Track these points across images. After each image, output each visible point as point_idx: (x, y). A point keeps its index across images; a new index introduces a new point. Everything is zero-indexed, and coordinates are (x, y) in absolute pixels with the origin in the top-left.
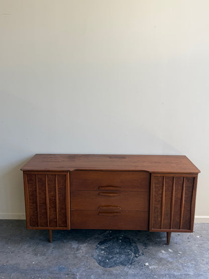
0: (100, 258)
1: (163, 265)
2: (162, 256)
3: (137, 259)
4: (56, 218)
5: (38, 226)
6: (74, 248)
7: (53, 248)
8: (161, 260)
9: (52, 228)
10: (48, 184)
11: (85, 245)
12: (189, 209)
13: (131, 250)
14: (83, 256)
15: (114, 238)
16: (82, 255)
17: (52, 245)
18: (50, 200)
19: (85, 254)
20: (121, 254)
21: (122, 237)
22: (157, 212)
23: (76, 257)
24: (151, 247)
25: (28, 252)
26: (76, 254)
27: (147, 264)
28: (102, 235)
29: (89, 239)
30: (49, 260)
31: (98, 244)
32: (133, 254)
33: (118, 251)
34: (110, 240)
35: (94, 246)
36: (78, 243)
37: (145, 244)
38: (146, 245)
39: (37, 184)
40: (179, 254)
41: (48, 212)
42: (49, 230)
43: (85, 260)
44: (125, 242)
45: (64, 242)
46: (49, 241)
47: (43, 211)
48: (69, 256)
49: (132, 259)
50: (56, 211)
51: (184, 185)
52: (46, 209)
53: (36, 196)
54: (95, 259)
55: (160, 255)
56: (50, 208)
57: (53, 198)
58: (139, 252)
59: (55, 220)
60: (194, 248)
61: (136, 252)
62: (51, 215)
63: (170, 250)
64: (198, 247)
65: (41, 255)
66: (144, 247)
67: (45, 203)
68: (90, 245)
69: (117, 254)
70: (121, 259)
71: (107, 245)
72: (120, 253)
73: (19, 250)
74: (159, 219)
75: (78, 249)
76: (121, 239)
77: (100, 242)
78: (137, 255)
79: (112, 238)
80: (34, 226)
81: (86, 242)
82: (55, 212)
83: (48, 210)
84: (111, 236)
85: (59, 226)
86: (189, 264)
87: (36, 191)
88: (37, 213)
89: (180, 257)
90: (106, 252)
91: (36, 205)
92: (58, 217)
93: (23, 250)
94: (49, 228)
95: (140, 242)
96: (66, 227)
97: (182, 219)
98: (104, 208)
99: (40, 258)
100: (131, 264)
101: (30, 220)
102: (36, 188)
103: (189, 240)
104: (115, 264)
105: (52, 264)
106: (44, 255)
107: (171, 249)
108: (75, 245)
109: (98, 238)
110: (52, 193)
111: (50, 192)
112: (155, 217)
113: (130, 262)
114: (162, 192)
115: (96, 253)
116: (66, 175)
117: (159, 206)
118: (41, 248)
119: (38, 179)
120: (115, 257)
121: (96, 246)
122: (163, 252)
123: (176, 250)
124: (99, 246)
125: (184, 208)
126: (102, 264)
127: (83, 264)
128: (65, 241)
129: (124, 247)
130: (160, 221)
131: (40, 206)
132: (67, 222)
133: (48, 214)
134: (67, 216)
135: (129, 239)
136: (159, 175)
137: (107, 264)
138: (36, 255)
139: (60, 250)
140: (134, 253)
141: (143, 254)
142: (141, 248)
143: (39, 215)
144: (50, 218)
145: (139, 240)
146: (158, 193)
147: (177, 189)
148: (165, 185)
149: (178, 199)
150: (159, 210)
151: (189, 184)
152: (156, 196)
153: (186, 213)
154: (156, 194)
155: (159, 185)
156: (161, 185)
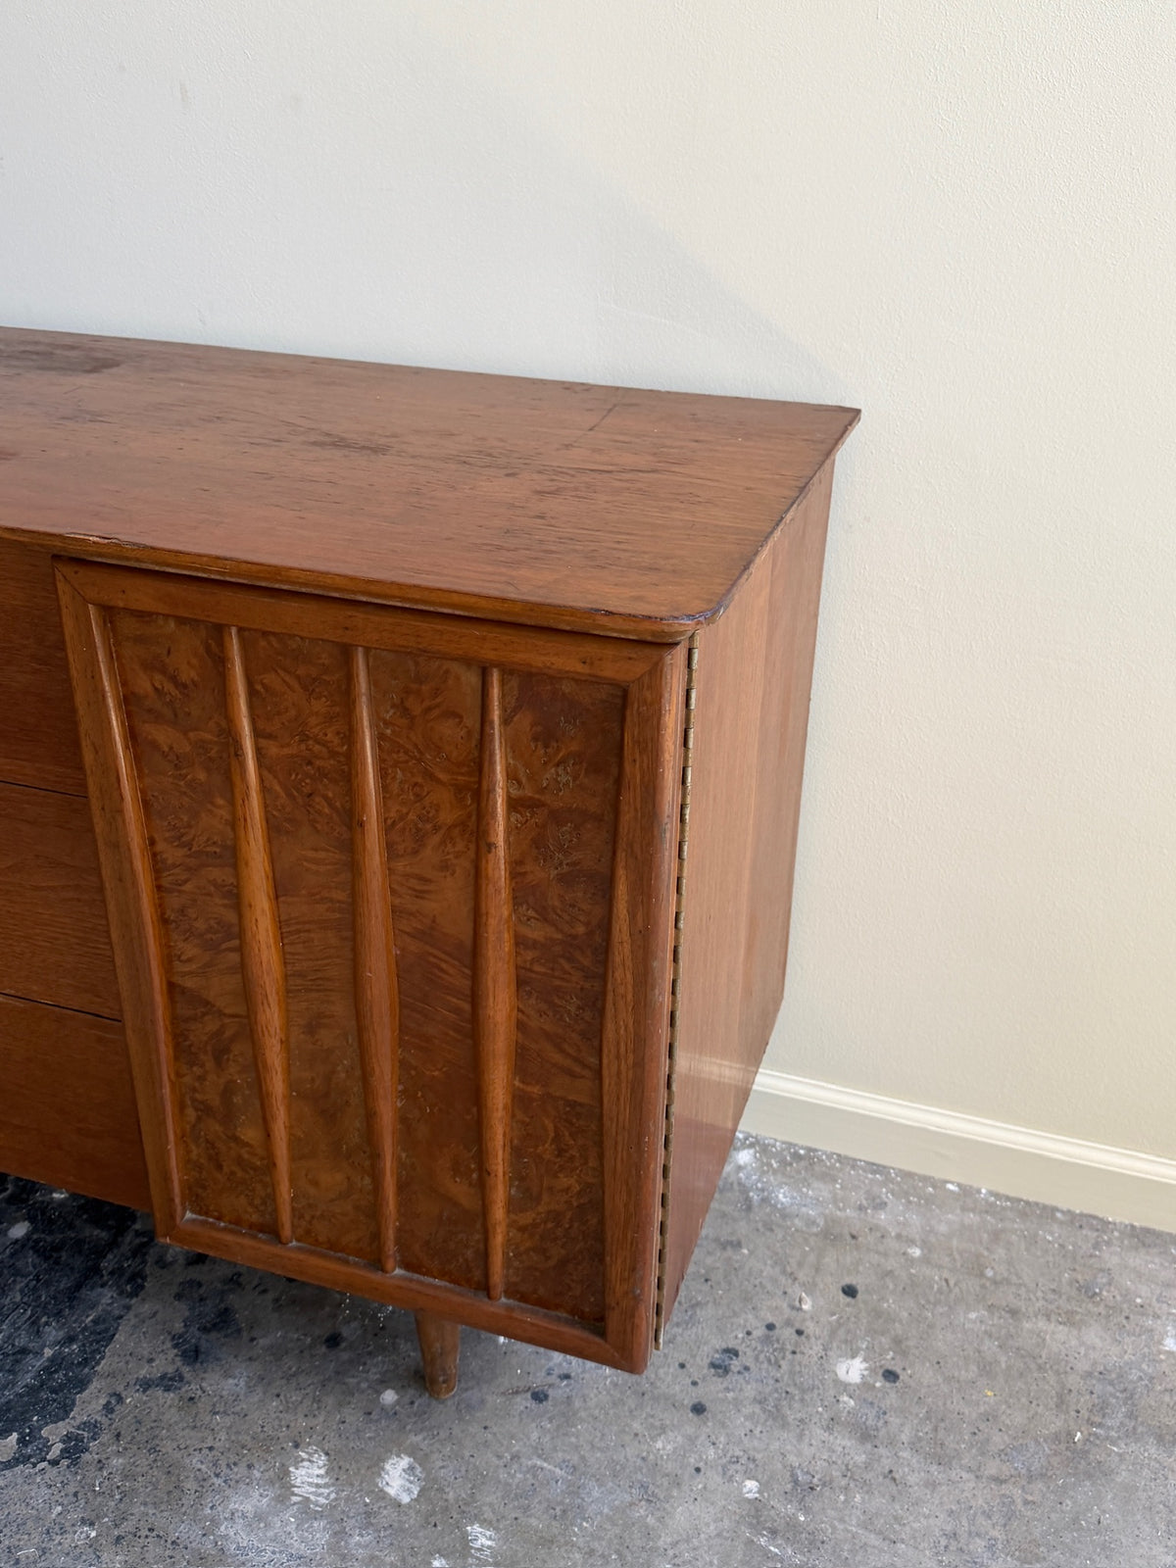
12: (584, 1095)
22: (220, 1055)
117: (223, 991)
146: (193, 831)
147: (412, 816)
148: (263, 742)
149: (435, 952)
150: (228, 1033)
151: (563, 779)
152: (175, 866)
153: (552, 1134)
154: (165, 840)
155: (185, 733)
156: (208, 736)
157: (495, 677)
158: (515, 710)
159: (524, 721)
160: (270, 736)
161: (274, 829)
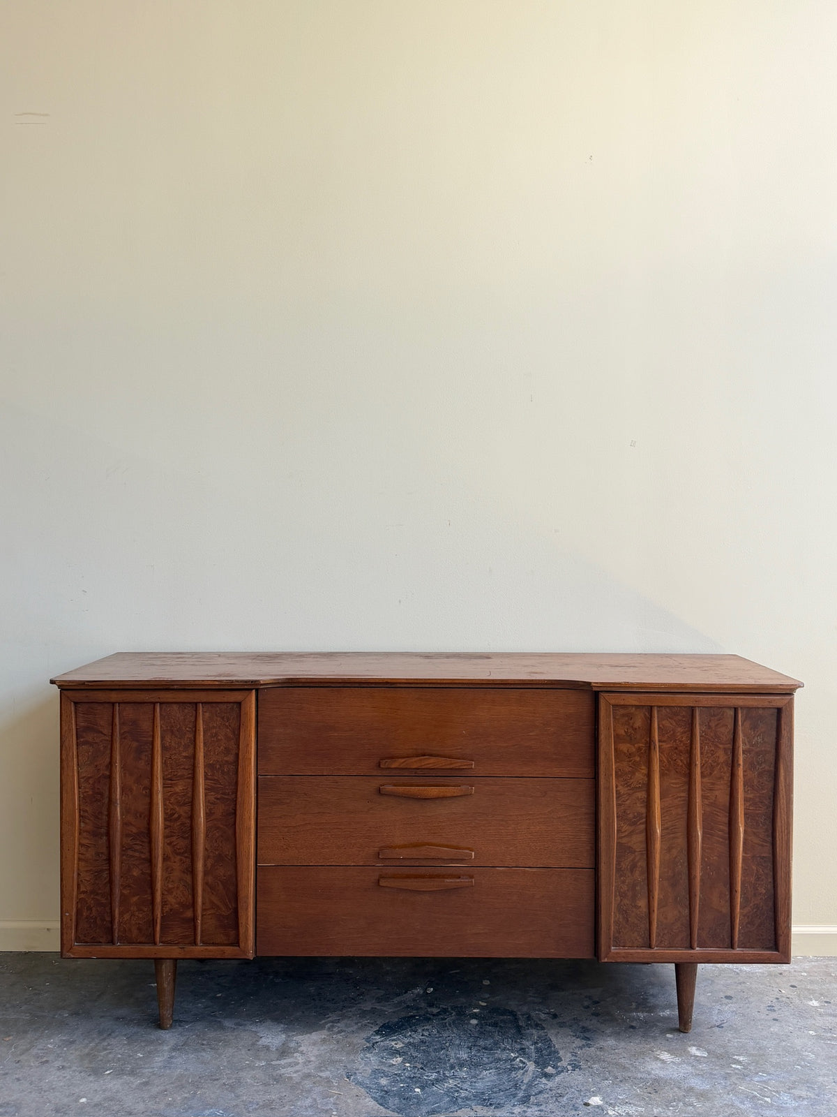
0: (384, 1081)
1: (668, 1104)
2: (662, 1074)
3: (550, 1084)
4: (193, 905)
5: (112, 942)
6: (267, 1048)
7: (174, 1049)
8: (656, 1085)
9: (176, 952)
10: (164, 748)
11: (315, 1036)
12: (767, 853)
13: (522, 1051)
14: (308, 1076)
15: (445, 1011)
16: (306, 1071)
17: (169, 1037)
18: (168, 817)
19: (319, 1068)
20: (477, 1065)
21: (482, 1008)
22: (632, 869)
23: (278, 1079)
24: (611, 1042)
25: (58, 1063)
26: (275, 1068)
27: (596, 1100)
28: (396, 1000)
29: (333, 1017)
30: (155, 1090)
31: (377, 1033)
32: (531, 1066)
33: (464, 1055)
34: (428, 1020)
35: (359, 1039)
36: (284, 1031)
37: (585, 1030)
38: (586, 1034)
39: (117, 746)
40: (739, 1062)
41: (159, 873)
42: (158, 961)
43: (317, 1089)
44: (495, 1025)
45: (223, 1028)
46: (159, 1024)
47: (136, 873)
48: (247, 1076)
49: (530, 1085)
50: (192, 871)
51: (741, 747)
52: (150, 861)
53: (111, 802)
54: (359, 1083)
55: (654, 1069)
56: (166, 859)
57: (183, 811)
58: (560, 1059)
59: (189, 914)
60: (798, 1043)
61: (546, 1057)
62: (170, 891)
63: (693, 1050)
64: (819, 1037)
65: (120, 1073)
66: (578, 1042)
67: (148, 834)
68: (339, 1037)
69: (461, 1065)
70: (480, 1085)
71: (417, 1038)
72: (474, 1065)
73: (23, 1058)
74: (642, 903)
75: (284, 1052)
76: (475, 1016)
77: (384, 1026)
78: (549, 1070)
79: (435, 1011)
80: (95, 941)
81: (322, 1027)
82: (188, 878)
83: (160, 865)
84: (431, 1005)
85: (205, 943)
86: (785, 1097)
87: (110, 777)
88: (111, 882)
89: (743, 1076)
90: (412, 1059)
91: (110, 846)
92: (200, 900)
93: (37, 1057)
94: (160, 950)
95: (562, 1025)
96: (236, 943)
97: (738, 900)
98: (403, 854)
99: (113, 1085)
100: (525, 1100)
101: (79, 912)
102: (110, 765)
103: (775, 1015)
104: (454, 1101)
105: (169, 1105)
106: (132, 1073)
107: (699, 1047)
108: (272, 1037)
109: (373, 1011)
110: (179, 789)
111: (169, 781)
112: (623, 895)
113: (521, 1094)
114: (649, 775)
115: (367, 1063)
116: (239, 704)
117: (637, 841)
118: (118, 1047)
119: (122, 724)
120: (454, 1077)
121: (368, 1040)
122: (665, 1056)
123: (719, 1051)
124: (378, 1038)
125: (745, 850)
126: (394, 1101)
127: (308, 1102)
128: (228, 1023)
129: (489, 1042)
130: (644, 910)
131: (124, 849)
132: (242, 921)
133: (159, 886)
134: (242, 894)
135: (512, 1013)
136: (631, 700)
137: (418, 1104)
138: (97, 1072)
139: (207, 1056)
140: (536, 1063)
141: (575, 1067)
142: (565, 1044)
143: (117, 891)
144: (164, 903)
145: (555, 1016)
146: (632, 780)
147: (710, 761)
148: (661, 744)
149: (717, 810)
150: (637, 860)
151: (759, 741)
152: (624, 794)
153: (755, 872)
154: (621, 785)
155: (634, 745)
156: (641, 745)
157: (740, 712)
158: (745, 721)
159: (747, 724)
160: (664, 742)
161: (662, 775)
